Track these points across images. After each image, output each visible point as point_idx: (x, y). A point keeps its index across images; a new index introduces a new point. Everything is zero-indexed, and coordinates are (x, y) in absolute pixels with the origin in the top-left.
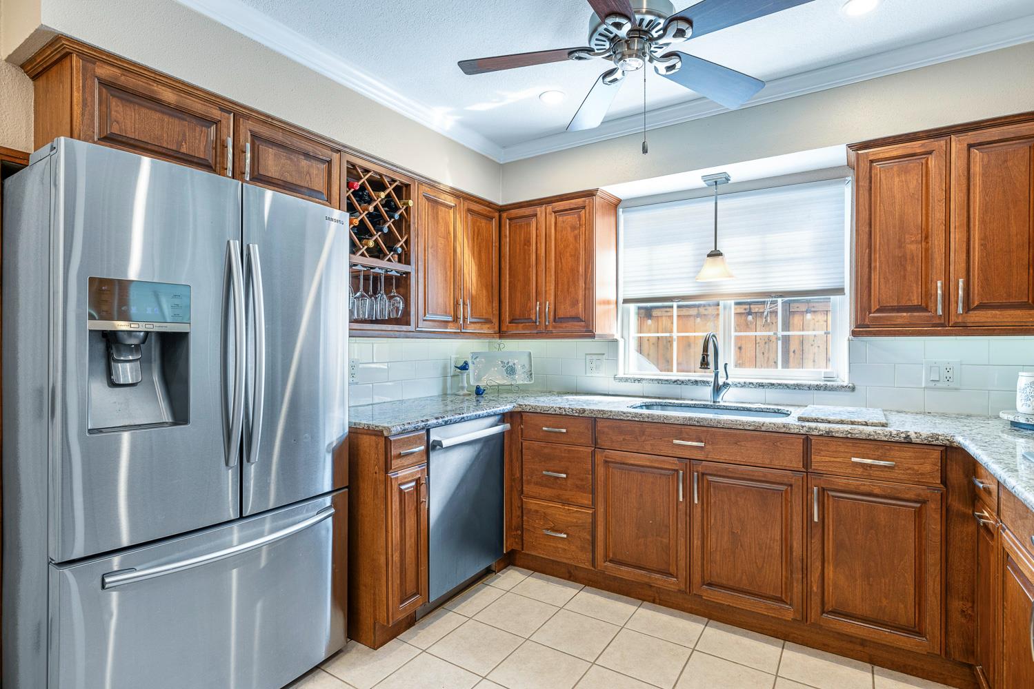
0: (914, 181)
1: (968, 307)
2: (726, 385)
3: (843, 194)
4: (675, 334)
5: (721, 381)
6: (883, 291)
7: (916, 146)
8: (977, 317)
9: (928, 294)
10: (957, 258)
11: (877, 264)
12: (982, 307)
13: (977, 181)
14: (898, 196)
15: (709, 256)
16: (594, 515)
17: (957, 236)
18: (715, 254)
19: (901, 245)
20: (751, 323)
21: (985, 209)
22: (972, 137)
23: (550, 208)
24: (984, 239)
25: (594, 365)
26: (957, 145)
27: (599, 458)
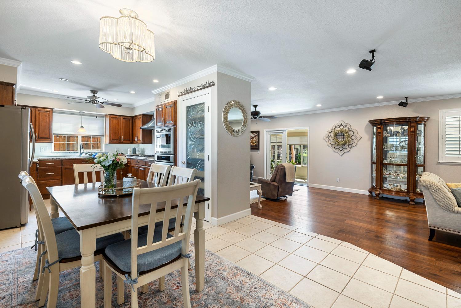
0: (117, 121)
1: (123, 140)
2: (83, 153)
3: (103, 119)
4: (66, 142)
5: (82, 152)
6: (113, 137)
7: (117, 116)
8: (124, 141)
9: (119, 138)
10: (122, 133)
11: (112, 133)
12: (124, 140)
13: (124, 123)
14: (115, 123)
15: (81, 127)
16: (62, 180)
17: (122, 130)
18: (82, 127)
19: (115, 130)
20: (58, 139)
21: (125, 127)
22: (123, 117)
23: (37, 109)
24: (125, 131)
25: (44, 150)
26: (122, 118)
27: (63, 168)
